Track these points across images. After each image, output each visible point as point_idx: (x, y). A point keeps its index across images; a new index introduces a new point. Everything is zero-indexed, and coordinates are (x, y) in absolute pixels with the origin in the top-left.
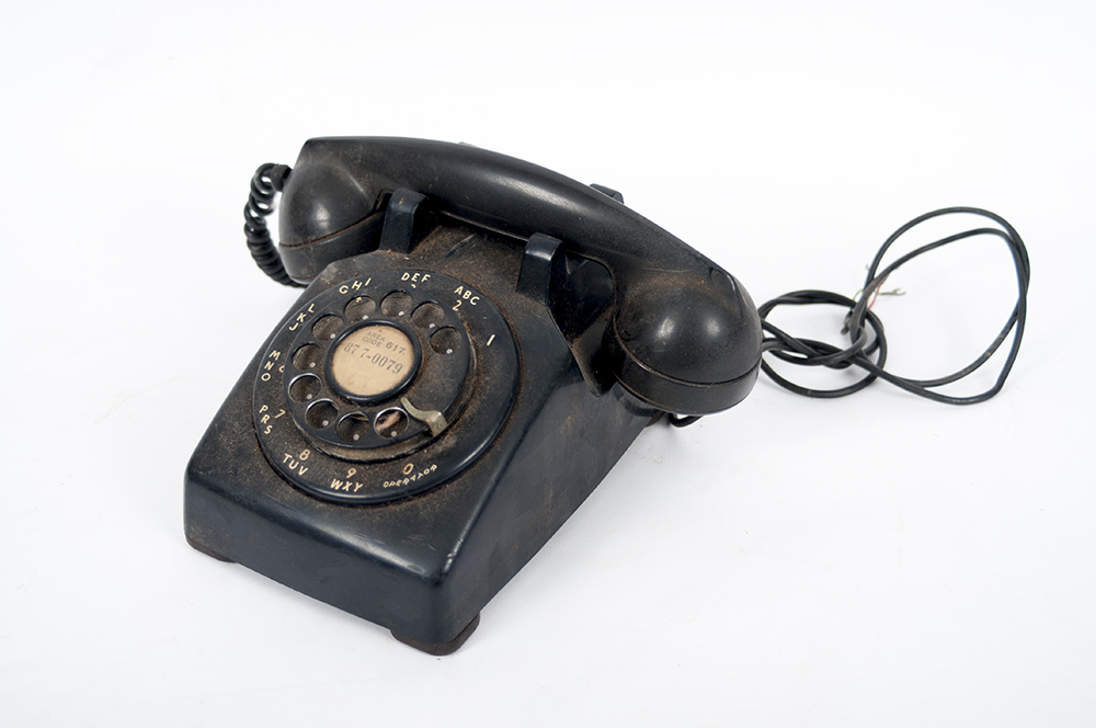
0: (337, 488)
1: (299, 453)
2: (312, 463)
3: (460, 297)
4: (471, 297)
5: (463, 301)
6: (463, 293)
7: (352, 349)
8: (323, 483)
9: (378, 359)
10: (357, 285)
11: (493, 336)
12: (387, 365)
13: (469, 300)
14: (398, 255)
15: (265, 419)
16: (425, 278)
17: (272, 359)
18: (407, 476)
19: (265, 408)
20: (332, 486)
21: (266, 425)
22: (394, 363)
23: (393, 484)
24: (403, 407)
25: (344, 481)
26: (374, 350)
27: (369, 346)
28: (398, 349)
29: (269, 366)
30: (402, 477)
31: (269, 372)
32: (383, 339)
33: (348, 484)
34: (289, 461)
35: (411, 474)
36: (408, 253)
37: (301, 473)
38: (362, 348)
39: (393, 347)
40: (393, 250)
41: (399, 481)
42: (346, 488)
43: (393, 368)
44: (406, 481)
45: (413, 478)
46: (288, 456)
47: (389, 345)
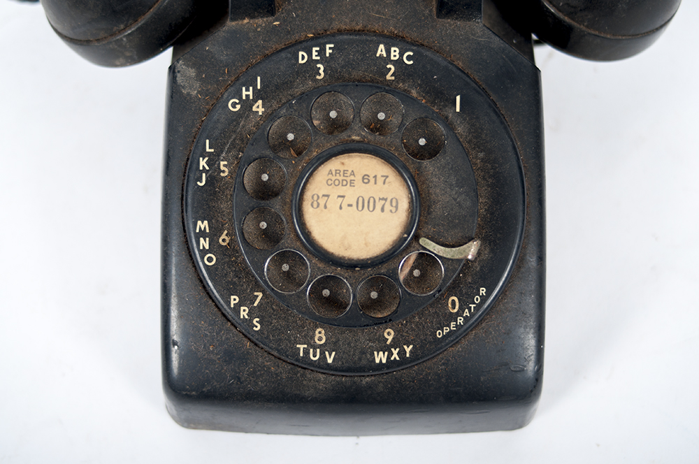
0: (384, 361)
1: (313, 337)
2: (335, 343)
3: (388, 59)
4: (401, 55)
5: (394, 63)
6: (388, 52)
7: (322, 202)
8: (364, 362)
9: (363, 204)
10: (247, 93)
11: (458, 98)
12: (379, 207)
13: (401, 60)
14: (260, 21)
15: (244, 312)
16: (328, 52)
17: (202, 234)
18: (458, 314)
19: (234, 300)
20: (377, 361)
21: (251, 321)
22: (386, 200)
23: (446, 330)
24: (425, 249)
25: (387, 349)
26: (351, 194)
27: (341, 190)
28: (380, 180)
29: (205, 243)
30: (453, 317)
31: (209, 251)
32: (353, 173)
33: (395, 352)
34: (306, 352)
35: (462, 309)
36: (273, 14)
37: (330, 361)
38: (333, 196)
39: (372, 180)
40: (252, 17)
41: (453, 324)
42: (395, 356)
43: (388, 207)
44: (460, 320)
45: (467, 313)
46: (302, 347)
47: (365, 179)
